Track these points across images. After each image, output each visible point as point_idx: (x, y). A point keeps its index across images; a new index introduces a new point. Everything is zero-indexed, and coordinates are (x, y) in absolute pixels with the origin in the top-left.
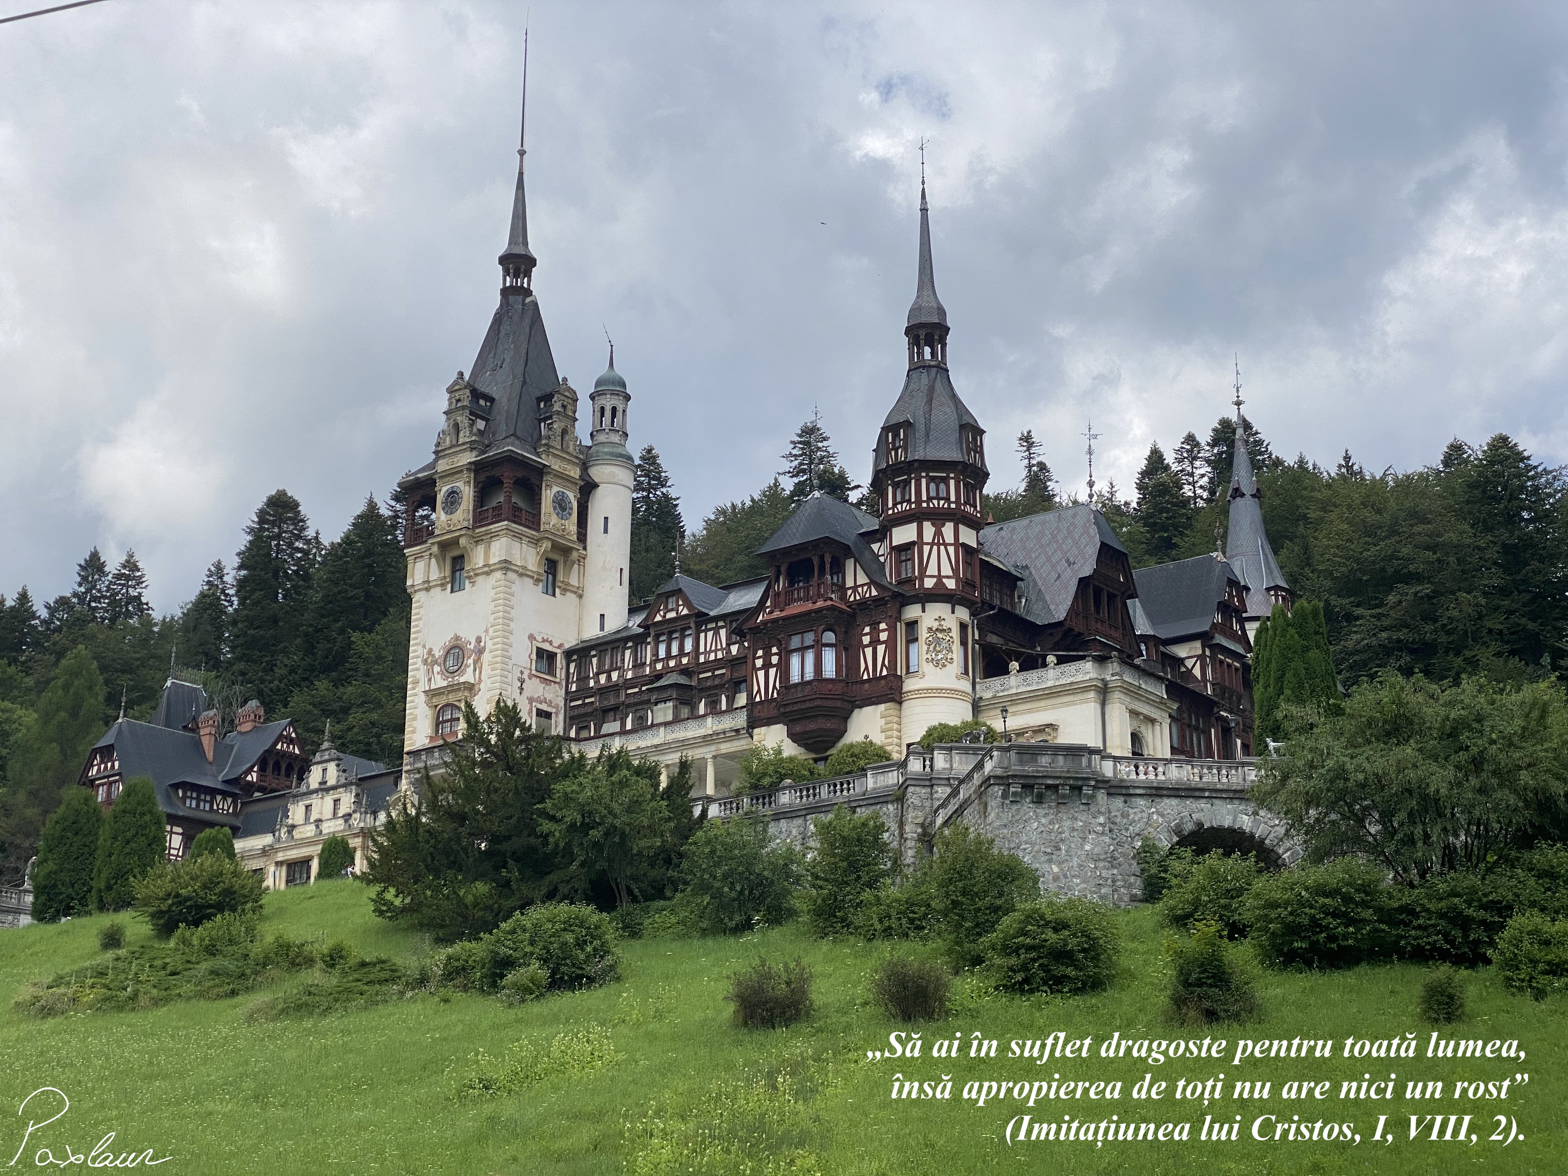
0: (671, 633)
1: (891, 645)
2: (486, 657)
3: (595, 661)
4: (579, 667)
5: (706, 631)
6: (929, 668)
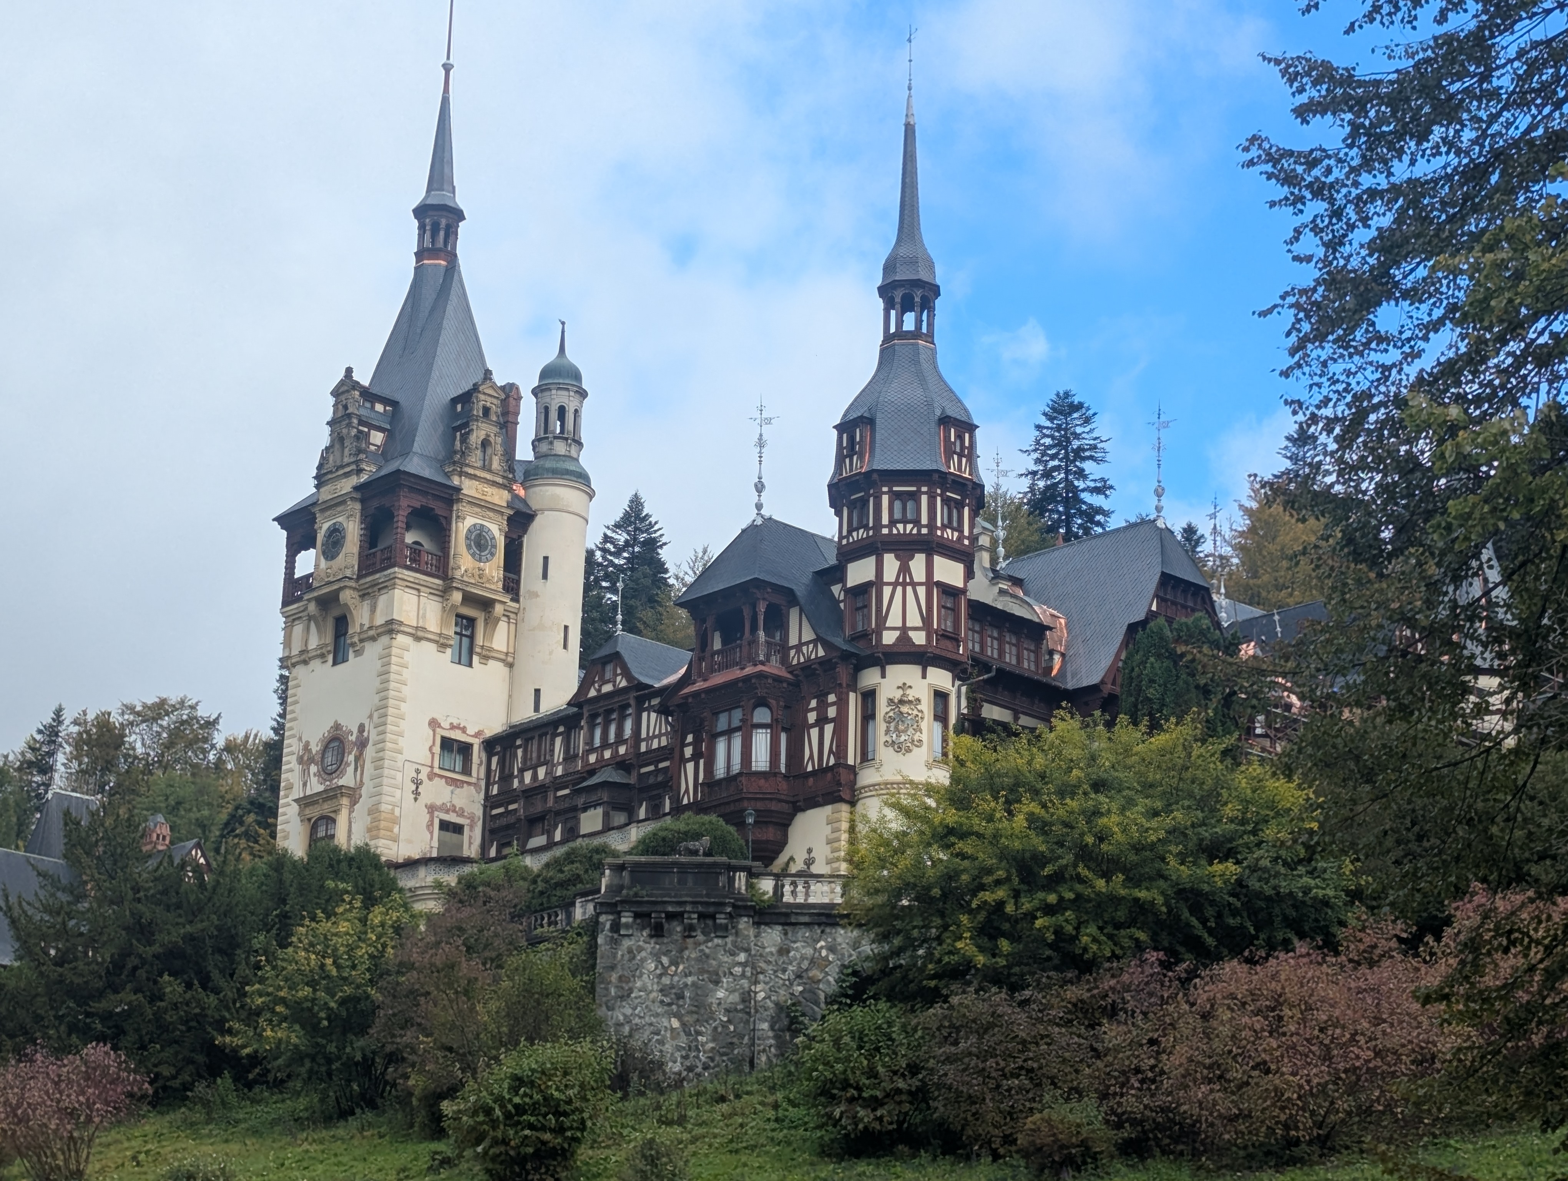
0: (609, 712)
1: (843, 725)
2: (369, 752)
3: (520, 752)
4: (502, 763)
5: (648, 710)
6: (884, 754)
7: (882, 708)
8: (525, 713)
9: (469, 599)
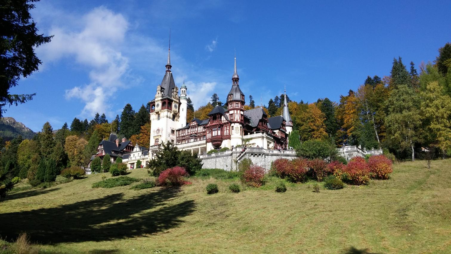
0: (193, 127)
1: (229, 130)
2: (163, 131)
3: (181, 132)
4: (178, 133)
5: (199, 127)
6: (235, 134)
7: (234, 128)
9: (174, 113)
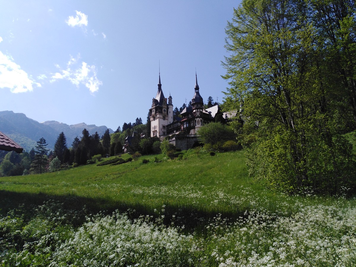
0: (176, 123)
1: (194, 123)
2: (157, 127)
3: (169, 127)
6: (197, 125)
7: (197, 121)
8: (169, 124)
9: (164, 115)
